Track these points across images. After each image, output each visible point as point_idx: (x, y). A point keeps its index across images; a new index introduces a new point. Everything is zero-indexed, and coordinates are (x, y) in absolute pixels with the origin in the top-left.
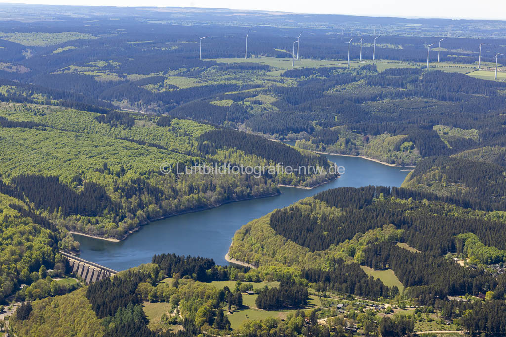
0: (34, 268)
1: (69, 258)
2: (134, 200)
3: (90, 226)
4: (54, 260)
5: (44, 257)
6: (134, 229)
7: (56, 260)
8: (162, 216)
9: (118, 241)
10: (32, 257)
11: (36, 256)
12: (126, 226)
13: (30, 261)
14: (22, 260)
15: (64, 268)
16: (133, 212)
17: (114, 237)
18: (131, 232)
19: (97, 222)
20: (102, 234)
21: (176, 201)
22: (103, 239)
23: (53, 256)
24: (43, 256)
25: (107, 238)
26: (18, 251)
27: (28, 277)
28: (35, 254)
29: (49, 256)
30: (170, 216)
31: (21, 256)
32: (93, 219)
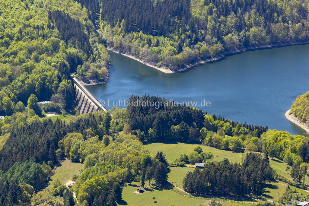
0: (22, 97)
1: (78, 88)
2: (231, 19)
3: (144, 50)
4: (56, 89)
5: (44, 84)
6: (210, 57)
7: (59, 88)
8: (269, 44)
9: (171, 72)
10: (26, 82)
11: (32, 82)
12: (193, 52)
13: (21, 87)
14: (12, 84)
15: (65, 101)
16: (219, 35)
17: (167, 66)
18: (203, 62)
19: (158, 44)
20: (156, 61)
21: (297, 25)
22: (156, 67)
23: (56, 84)
24: (42, 82)
25: (160, 67)
26: (9, 72)
27: (9, 106)
28: (34, 77)
29: (51, 83)
30: (283, 45)
31: (11, 79)
32: (154, 40)
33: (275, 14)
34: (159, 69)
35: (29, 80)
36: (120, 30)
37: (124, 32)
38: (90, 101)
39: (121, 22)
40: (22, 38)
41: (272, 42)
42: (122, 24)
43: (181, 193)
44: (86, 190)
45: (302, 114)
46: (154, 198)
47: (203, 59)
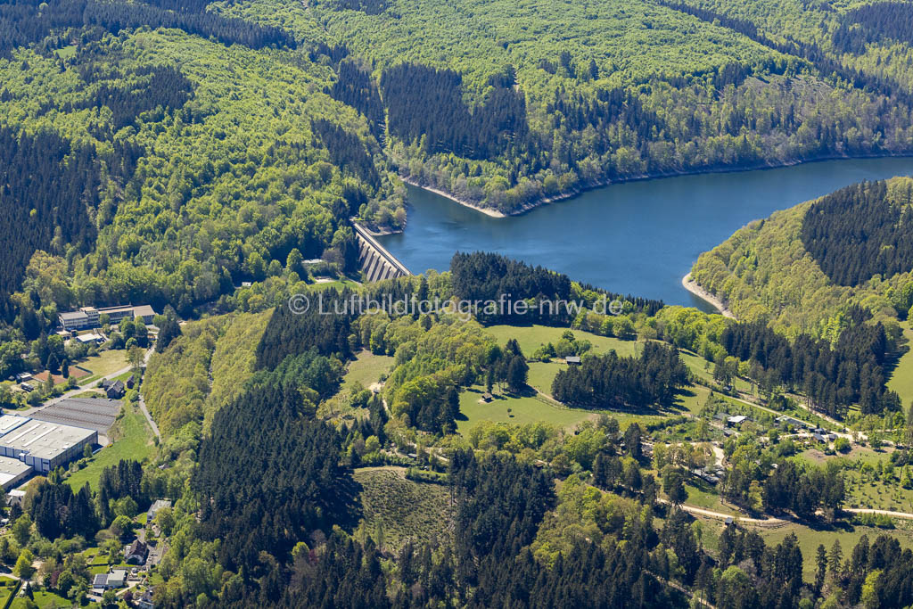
0: (278, 253)
1: (362, 239)
2: (588, 135)
3: (460, 180)
4: (330, 241)
5: (311, 233)
6: (558, 194)
7: (334, 240)
8: (645, 174)
9: (500, 215)
10: (284, 230)
11: (293, 229)
12: (533, 186)
13: (277, 237)
14: (261, 233)
15: (344, 259)
16: (571, 159)
17: (495, 207)
18: (548, 201)
19: (479, 173)
20: (477, 198)
21: (687, 145)
22: (478, 208)
23: (329, 233)
24: (308, 230)
25: (484, 207)
26: (256, 215)
27: (258, 267)
28: (296, 222)
29: (322, 232)
30: (666, 174)
31: (261, 225)
32: (473, 165)
33: (654, 128)
34: (483, 211)
35: (288, 228)
36: (419, 149)
37: (425, 153)
38: (383, 259)
39: (420, 138)
40: (273, 162)
41: (650, 171)
42: (422, 140)
43: (549, 403)
44: (406, 398)
45: (709, 281)
46: (509, 411)
47: (548, 196)
